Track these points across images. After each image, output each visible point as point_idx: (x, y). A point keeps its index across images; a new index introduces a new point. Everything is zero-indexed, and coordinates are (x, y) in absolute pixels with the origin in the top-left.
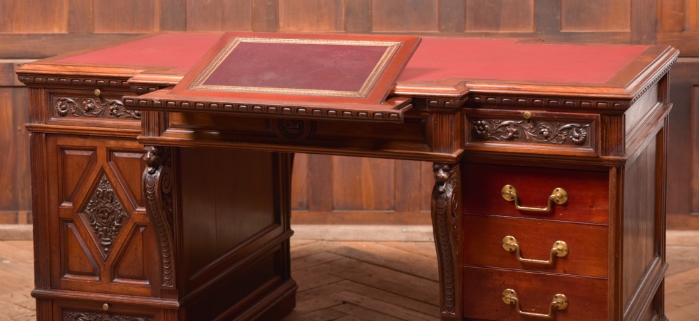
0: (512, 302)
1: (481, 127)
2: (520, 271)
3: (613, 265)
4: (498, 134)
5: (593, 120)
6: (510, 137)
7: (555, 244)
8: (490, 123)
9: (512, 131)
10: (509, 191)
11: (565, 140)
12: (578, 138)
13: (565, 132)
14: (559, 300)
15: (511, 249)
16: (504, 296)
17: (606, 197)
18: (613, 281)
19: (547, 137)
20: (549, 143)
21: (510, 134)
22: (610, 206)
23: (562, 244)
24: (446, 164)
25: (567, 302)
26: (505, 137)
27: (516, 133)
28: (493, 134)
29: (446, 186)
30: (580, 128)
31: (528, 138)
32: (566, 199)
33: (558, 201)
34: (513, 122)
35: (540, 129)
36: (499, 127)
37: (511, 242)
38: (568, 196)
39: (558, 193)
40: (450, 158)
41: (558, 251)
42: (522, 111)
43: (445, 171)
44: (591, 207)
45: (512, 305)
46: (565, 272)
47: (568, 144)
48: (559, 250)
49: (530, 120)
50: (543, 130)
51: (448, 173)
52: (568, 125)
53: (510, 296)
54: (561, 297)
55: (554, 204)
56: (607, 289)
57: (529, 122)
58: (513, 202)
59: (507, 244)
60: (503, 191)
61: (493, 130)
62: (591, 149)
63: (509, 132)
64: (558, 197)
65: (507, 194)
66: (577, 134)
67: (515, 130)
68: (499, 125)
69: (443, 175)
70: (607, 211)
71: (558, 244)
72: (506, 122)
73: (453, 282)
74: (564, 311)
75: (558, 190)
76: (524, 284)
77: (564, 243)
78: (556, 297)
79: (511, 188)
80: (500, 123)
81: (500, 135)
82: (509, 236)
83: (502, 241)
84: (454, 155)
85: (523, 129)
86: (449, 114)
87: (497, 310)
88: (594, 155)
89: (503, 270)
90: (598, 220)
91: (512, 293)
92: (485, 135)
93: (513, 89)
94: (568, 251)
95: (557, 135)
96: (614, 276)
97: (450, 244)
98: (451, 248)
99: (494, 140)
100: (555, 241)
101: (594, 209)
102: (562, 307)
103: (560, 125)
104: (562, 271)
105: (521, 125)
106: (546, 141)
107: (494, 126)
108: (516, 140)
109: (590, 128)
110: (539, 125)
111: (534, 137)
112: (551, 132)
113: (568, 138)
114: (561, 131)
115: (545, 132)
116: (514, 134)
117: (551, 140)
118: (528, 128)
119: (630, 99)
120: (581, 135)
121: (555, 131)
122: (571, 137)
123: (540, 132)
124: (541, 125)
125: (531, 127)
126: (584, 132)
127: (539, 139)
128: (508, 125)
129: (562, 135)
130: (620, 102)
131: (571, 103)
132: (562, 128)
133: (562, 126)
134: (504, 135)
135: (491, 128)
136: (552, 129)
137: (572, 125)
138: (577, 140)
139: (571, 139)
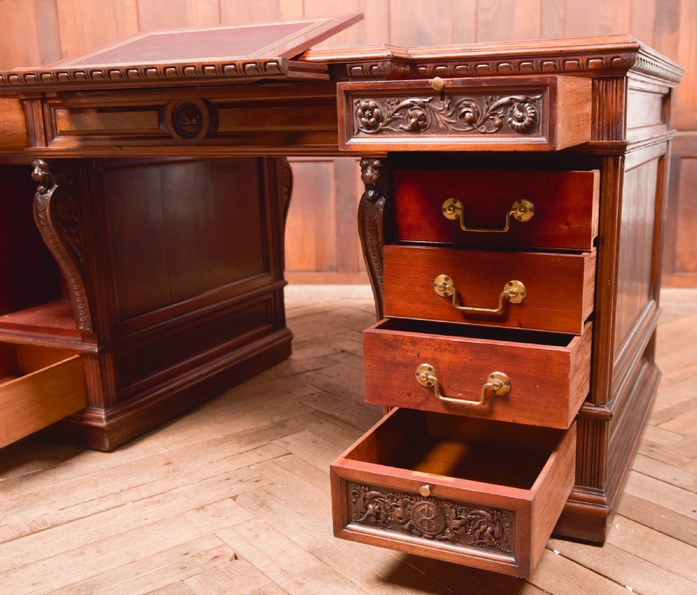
0: (429, 383)
1: (369, 112)
4: (394, 120)
5: (546, 86)
6: (413, 125)
8: (383, 103)
9: (416, 115)
11: (500, 126)
12: (521, 120)
13: (500, 112)
15: (445, 294)
19: (471, 122)
20: (474, 132)
21: (413, 121)
23: (517, 285)
25: (509, 383)
26: (406, 127)
27: (423, 118)
28: (387, 123)
30: (525, 102)
31: (441, 125)
32: (531, 214)
33: (520, 218)
34: (417, 100)
35: (462, 108)
36: (396, 112)
42: (430, 80)
45: (431, 388)
46: (520, 325)
47: (505, 132)
48: (511, 293)
49: (443, 93)
50: (465, 110)
52: (505, 99)
54: (499, 377)
57: (442, 99)
61: (388, 116)
62: (543, 140)
63: (412, 118)
66: (518, 113)
67: (419, 113)
68: (396, 107)
72: (407, 102)
78: (492, 377)
80: (398, 103)
81: (397, 125)
82: (442, 276)
83: (433, 281)
85: (434, 111)
88: (548, 148)
95: (487, 118)
99: (389, 133)
103: (492, 100)
104: (516, 323)
105: (431, 104)
106: (470, 128)
107: (389, 109)
108: (422, 130)
109: (541, 101)
110: (459, 101)
111: (450, 123)
112: (478, 114)
113: (505, 121)
114: (494, 110)
115: (467, 114)
116: (419, 120)
117: (478, 126)
118: (441, 109)
119: (636, 50)
120: (525, 114)
121: (484, 111)
122: (510, 119)
123: (459, 114)
124: (461, 102)
125: (447, 106)
126: (532, 109)
127: (459, 127)
128: (410, 106)
129: (496, 117)
130: (621, 55)
131: (550, 65)
132: (495, 104)
133: (496, 101)
134: (405, 124)
135: (385, 112)
136: (479, 107)
137: (512, 99)
138: (519, 124)
139: (510, 122)
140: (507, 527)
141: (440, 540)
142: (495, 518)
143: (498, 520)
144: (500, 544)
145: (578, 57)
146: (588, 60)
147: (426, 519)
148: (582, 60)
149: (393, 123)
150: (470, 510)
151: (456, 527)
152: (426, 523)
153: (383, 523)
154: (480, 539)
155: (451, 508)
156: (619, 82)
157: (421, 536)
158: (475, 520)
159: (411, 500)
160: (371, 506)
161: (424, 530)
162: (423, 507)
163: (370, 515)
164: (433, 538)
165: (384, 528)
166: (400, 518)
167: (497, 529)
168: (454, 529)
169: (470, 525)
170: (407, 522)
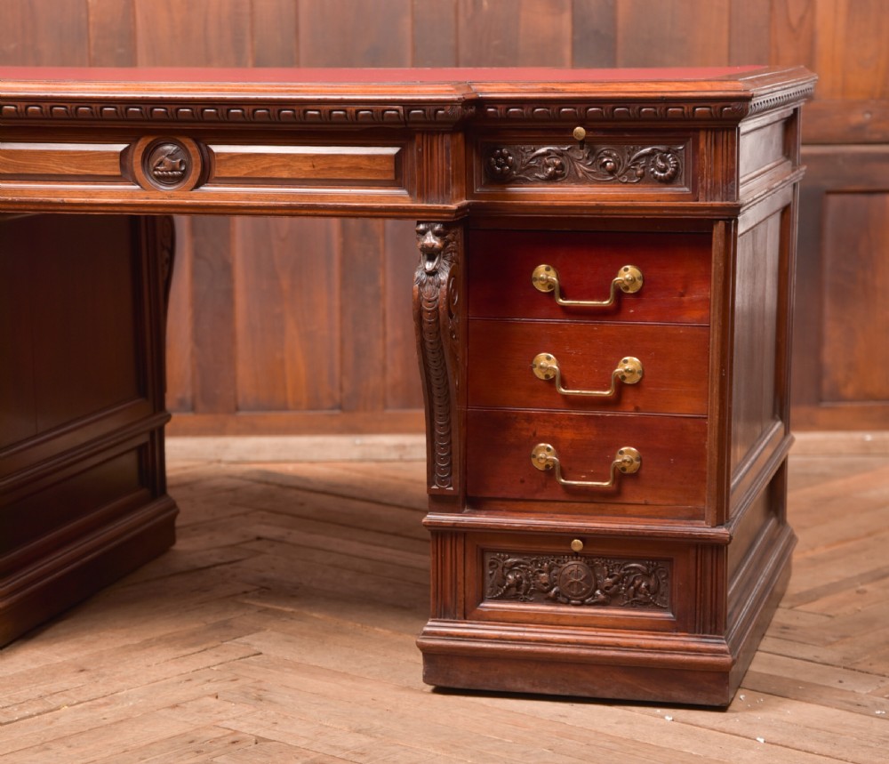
0: (547, 466)
1: (501, 160)
2: (561, 412)
3: (716, 389)
4: (530, 169)
5: (689, 138)
6: (550, 174)
7: (621, 362)
8: (516, 151)
9: (554, 164)
10: (545, 274)
11: (642, 176)
12: (663, 171)
13: (642, 163)
14: (626, 457)
15: (547, 376)
16: (534, 456)
17: (707, 278)
18: (717, 417)
19: (612, 172)
20: (616, 182)
21: (550, 170)
22: (713, 292)
23: (633, 362)
24: (438, 223)
25: (640, 459)
26: (541, 176)
27: (561, 167)
28: (521, 172)
29: (439, 262)
30: (667, 153)
31: (580, 175)
32: (640, 283)
33: (627, 288)
34: (554, 148)
35: (603, 158)
37: (546, 362)
38: (644, 279)
39: (628, 274)
40: (445, 211)
41: (626, 374)
43: (436, 234)
44: (682, 295)
45: (549, 472)
46: (637, 409)
47: (647, 182)
48: (626, 371)
49: (583, 143)
50: (605, 160)
51: (442, 240)
52: (648, 150)
53: (545, 453)
54: (629, 452)
55: (620, 294)
56: (705, 434)
57: (582, 148)
58: (551, 295)
59: (541, 367)
60: (534, 275)
61: (522, 164)
62: (686, 189)
63: (549, 167)
64: (627, 280)
65: (541, 279)
66: (661, 164)
67: (558, 162)
68: (532, 156)
69: (433, 241)
70: (708, 300)
71: (626, 362)
72: (543, 150)
73: (449, 433)
74: (635, 476)
75: (626, 270)
76: (568, 435)
77: (635, 359)
78: (622, 453)
79: (547, 269)
80: (534, 151)
81: (533, 173)
82: (543, 355)
83: (531, 361)
84: (454, 206)
85: (572, 160)
86: (444, 133)
87: (522, 481)
89: (533, 411)
90: (692, 316)
91: (548, 449)
92: (509, 173)
93: (553, 91)
94: (643, 373)
95: (629, 168)
96: (718, 407)
97: (445, 364)
98: (446, 374)
99: (524, 182)
100: (622, 358)
101: (686, 298)
102: (630, 470)
103: (634, 150)
104: (632, 408)
105: (569, 153)
106: (612, 178)
107: (523, 157)
108: (559, 179)
109: (683, 152)
110: (599, 151)
111: (590, 172)
112: (620, 164)
113: (648, 171)
114: (635, 160)
115: (608, 164)
116: (556, 169)
117: (620, 176)
118: (581, 157)
119: (749, 99)
120: (668, 165)
121: (626, 161)
122: (652, 169)
123: (600, 163)
124: (602, 151)
125: (586, 155)
126: (675, 160)
127: (598, 176)
128: (547, 154)
129: (637, 167)
130: (732, 104)
131: (650, 111)
132: (637, 154)
133: (638, 151)
134: (540, 173)
135: (518, 160)
136: (620, 157)
137: (654, 149)
138: (662, 175)
139: (653, 172)
140: (663, 579)
141: (590, 605)
142: (651, 569)
143: (654, 572)
144: (656, 600)
145: (682, 105)
146: (695, 108)
147: (575, 582)
148: (687, 108)
149: (528, 171)
150: (624, 565)
151: (609, 585)
152: (575, 586)
153: (525, 594)
154: (634, 596)
155: (603, 565)
156: (730, 133)
157: (568, 604)
158: (629, 575)
159: (558, 561)
160: (510, 577)
161: (572, 595)
162: (571, 569)
163: (509, 587)
164: (582, 604)
165: (525, 601)
166: (545, 584)
167: (652, 583)
168: (607, 588)
169: (623, 583)
170: (552, 589)
